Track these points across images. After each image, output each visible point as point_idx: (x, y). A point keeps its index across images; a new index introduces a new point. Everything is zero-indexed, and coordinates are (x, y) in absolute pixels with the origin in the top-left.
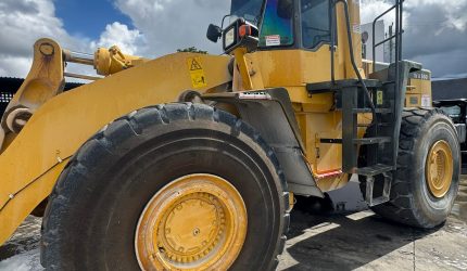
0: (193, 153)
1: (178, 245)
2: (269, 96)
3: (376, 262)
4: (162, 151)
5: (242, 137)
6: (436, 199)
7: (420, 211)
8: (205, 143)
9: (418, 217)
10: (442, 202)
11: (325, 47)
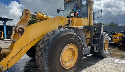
0: (71, 39)
1: (66, 59)
2: (83, 28)
3: (96, 64)
4: (66, 38)
5: (78, 36)
6: (105, 51)
7: (103, 54)
8: (73, 37)
9: (103, 55)
10: (106, 52)
11: (86, 18)
